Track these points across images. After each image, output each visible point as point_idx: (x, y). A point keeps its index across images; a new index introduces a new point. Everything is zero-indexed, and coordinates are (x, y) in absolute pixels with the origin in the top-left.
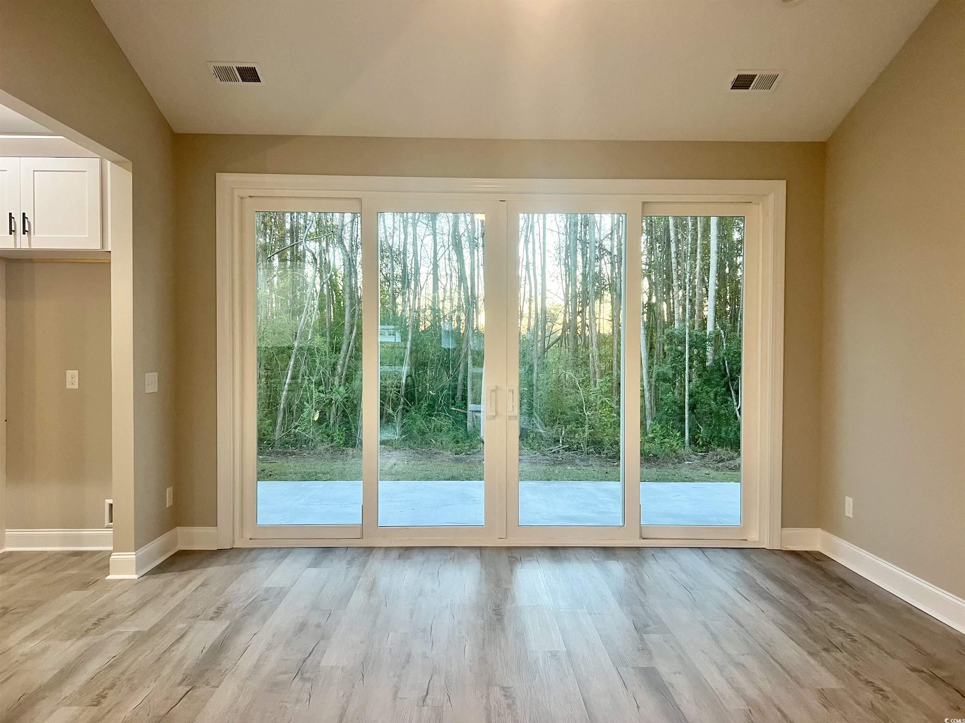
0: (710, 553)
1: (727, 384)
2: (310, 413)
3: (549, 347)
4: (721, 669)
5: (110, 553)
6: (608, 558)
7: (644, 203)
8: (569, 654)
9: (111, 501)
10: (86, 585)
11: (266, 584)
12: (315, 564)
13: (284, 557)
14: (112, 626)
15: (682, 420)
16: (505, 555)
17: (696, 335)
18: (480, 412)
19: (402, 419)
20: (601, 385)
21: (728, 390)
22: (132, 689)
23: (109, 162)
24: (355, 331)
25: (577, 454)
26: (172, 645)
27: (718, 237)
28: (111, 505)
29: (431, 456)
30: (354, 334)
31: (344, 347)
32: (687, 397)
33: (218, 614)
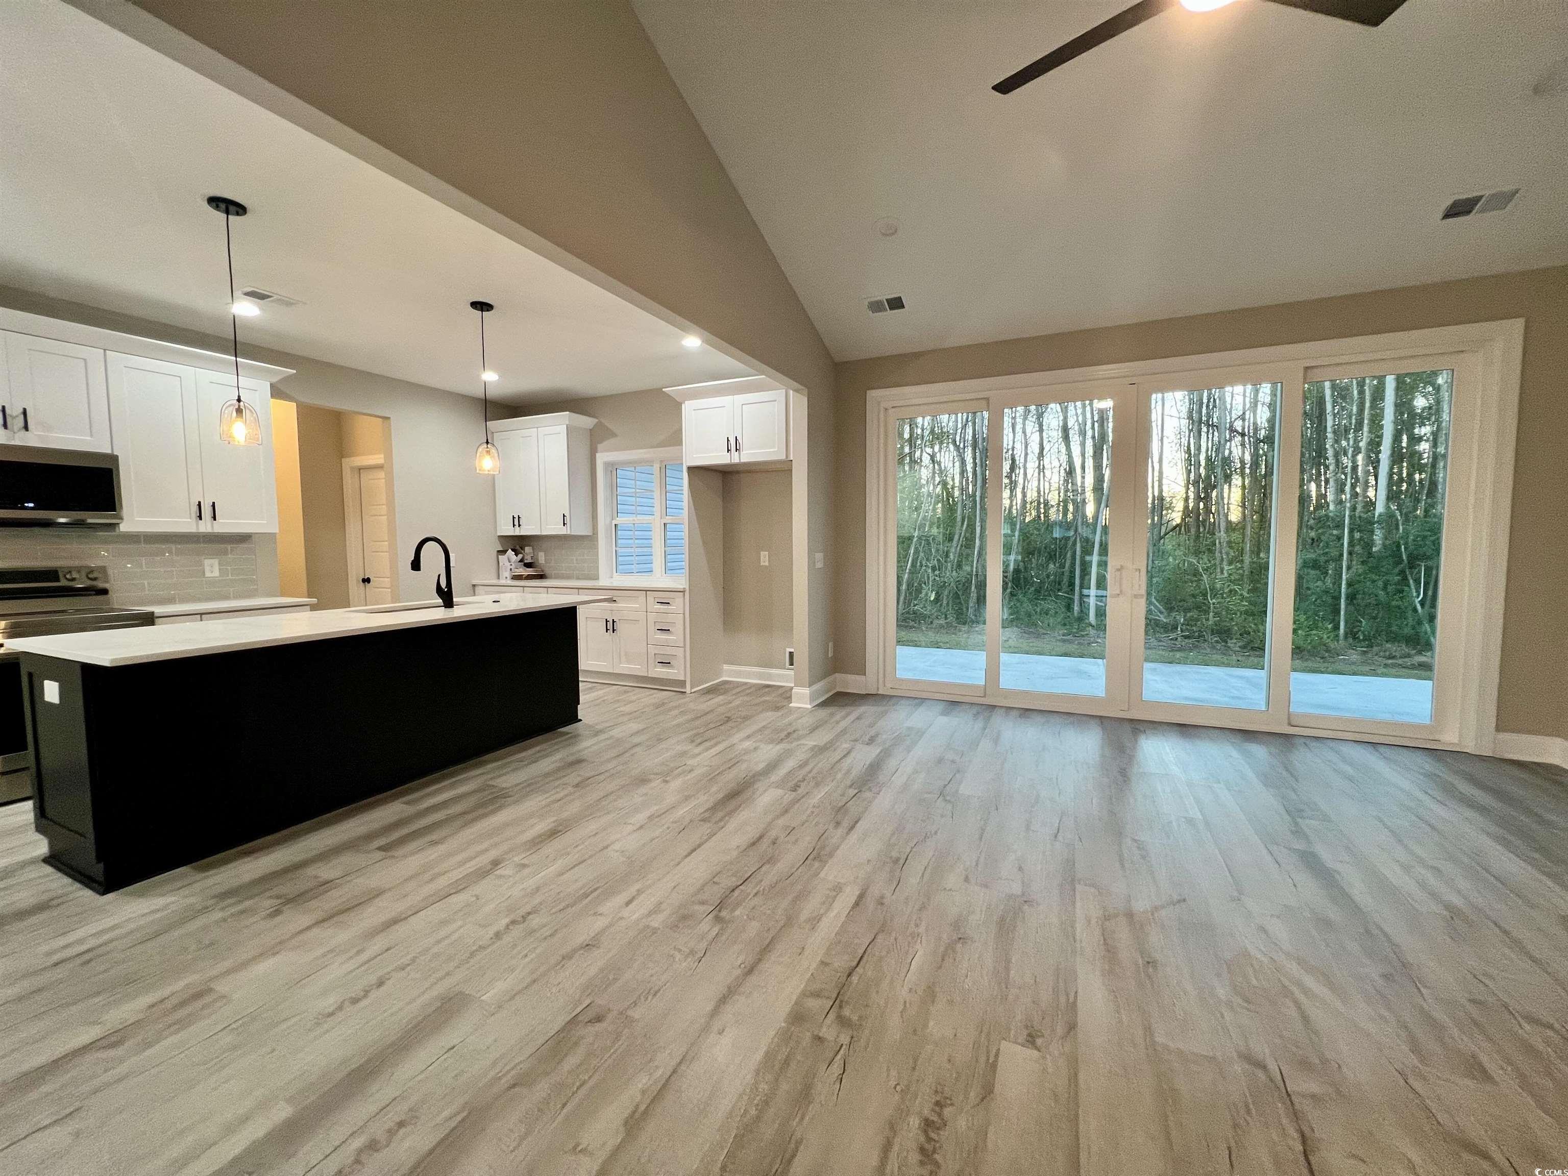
0: (1382, 749)
1: (1402, 572)
2: (927, 594)
3: (1166, 535)
4: (1407, 869)
5: (792, 688)
6: (1248, 740)
7: (1307, 369)
8: (1207, 824)
9: (792, 650)
10: (777, 709)
11: (908, 724)
12: (944, 713)
13: (920, 705)
14: (798, 739)
15: (1337, 611)
16: (1127, 727)
17: (1360, 517)
18: (1089, 596)
19: (1010, 601)
20: (1230, 572)
21: (1405, 579)
22: (817, 785)
23: (791, 392)
24: (966, 523)
25: (1198, 641)
26: (841, 759)
27: (1396, 405)
28: (791, 654)
29: (1038, 636)
30: (965, 526)
31: (956, 537)
32: (1344, 586)
33: (872, 741)
